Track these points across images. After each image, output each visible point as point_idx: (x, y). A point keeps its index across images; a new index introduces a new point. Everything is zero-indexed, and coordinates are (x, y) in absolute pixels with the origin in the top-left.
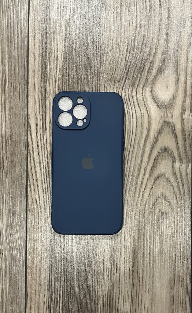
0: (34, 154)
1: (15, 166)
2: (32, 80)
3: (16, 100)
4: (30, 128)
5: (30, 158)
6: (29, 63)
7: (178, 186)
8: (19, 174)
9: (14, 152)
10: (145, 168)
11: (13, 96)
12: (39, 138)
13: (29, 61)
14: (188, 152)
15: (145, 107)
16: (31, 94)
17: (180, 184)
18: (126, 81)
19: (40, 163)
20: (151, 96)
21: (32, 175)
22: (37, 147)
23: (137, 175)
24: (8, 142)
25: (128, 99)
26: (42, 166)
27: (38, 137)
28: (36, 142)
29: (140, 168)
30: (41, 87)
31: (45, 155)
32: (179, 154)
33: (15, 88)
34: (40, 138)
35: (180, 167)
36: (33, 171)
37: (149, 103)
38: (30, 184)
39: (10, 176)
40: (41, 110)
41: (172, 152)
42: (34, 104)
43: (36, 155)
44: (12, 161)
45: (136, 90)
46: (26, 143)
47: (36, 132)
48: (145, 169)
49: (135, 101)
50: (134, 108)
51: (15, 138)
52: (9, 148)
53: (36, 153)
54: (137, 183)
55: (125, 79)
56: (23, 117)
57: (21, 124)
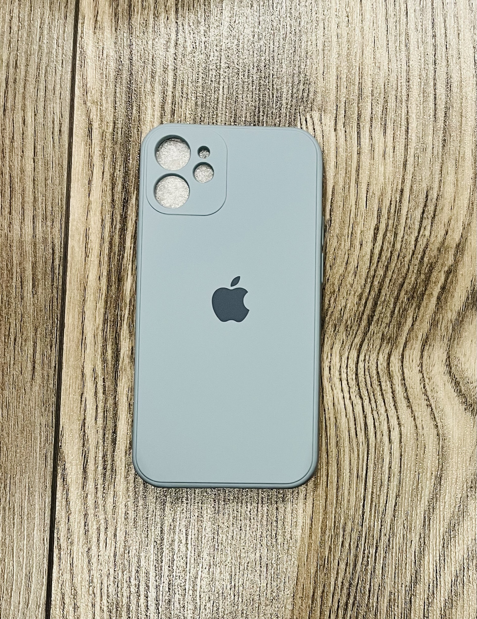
2: (76, 316)
3: (21, 377)
4: (64, 469)
6: (68, 265)
11: (12, 366)
13: (69, 258)
15: (429, 409)
16: (72, 359)
18: (372, 327)
20: (447, 376)
25: (375, 383)
27: (89, 496)
30: (105, 340)
33: (19, 340)
37: (441, 394)
40: (100, 410)
42: (79, 391)
45: (403, 355)
47: (80, 481)
49: (399, 389)
50: (394, 411)
55: (368, 320)
56: (40, 432)
57: (33, 456)
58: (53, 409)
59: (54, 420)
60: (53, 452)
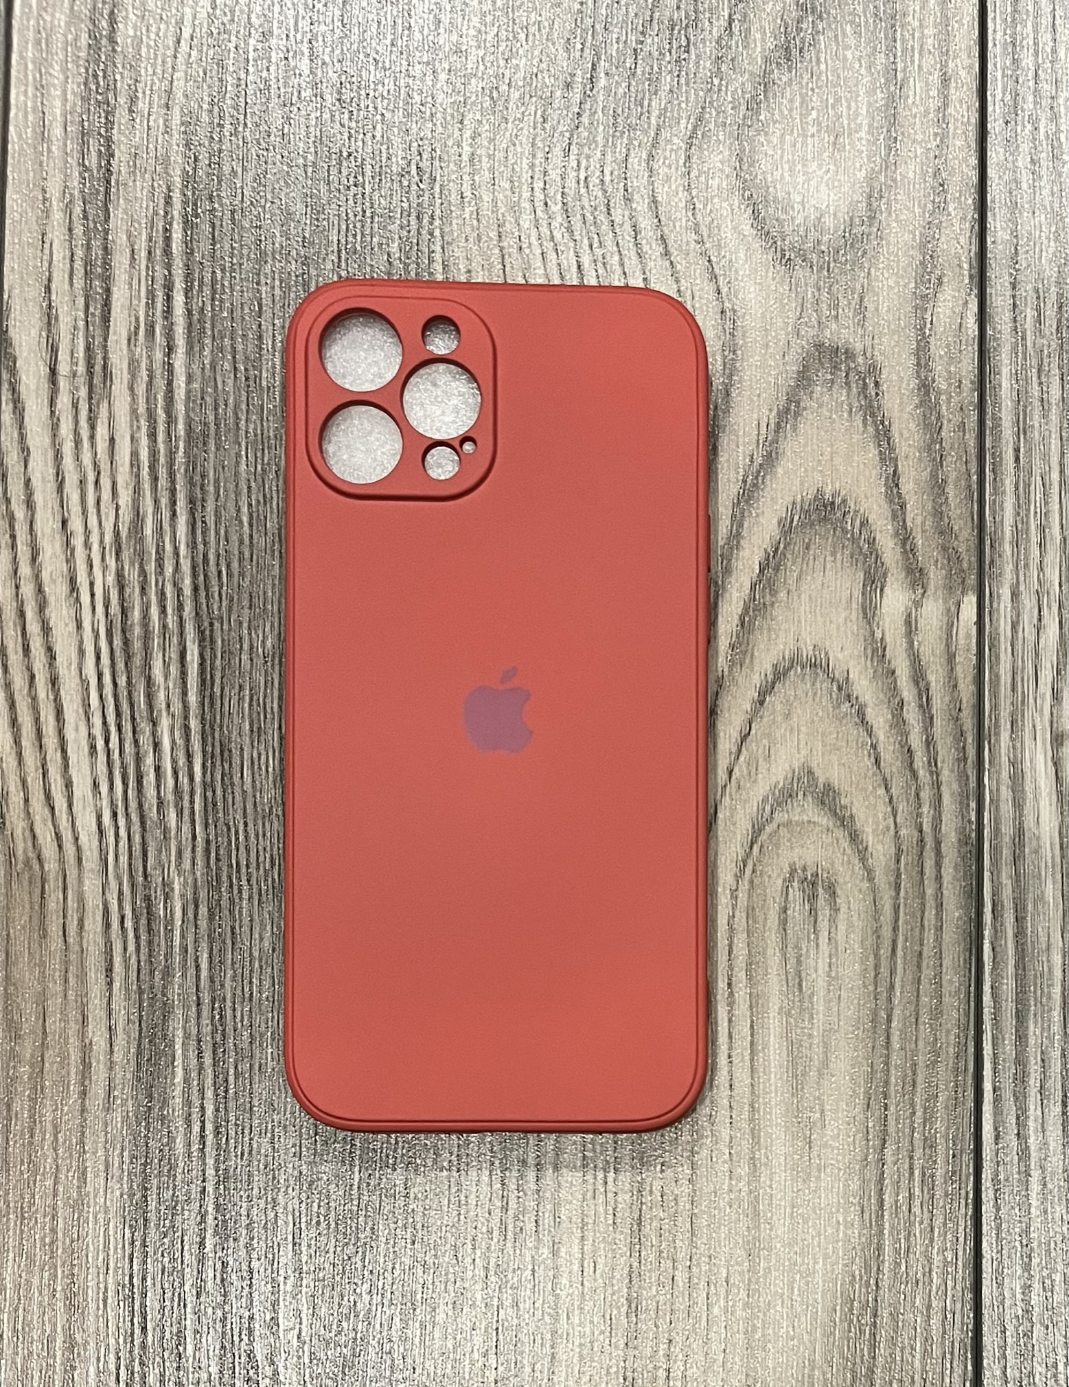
0: (38, 526)
7: (899, 722)
12: (66, 429)
14: (956, 528)
17: (912, 715)
19: (73, 581)
21: (26, 650)
22: (52, 486)
26: (85, 598)
28: (50, 454)
31: (102, 535)
32: (905, 539)
34: (71, 427)
35: (909, 615)
36: (33, 627)
41: (862, 524)
43: (48, 531)
53: (46, 523)
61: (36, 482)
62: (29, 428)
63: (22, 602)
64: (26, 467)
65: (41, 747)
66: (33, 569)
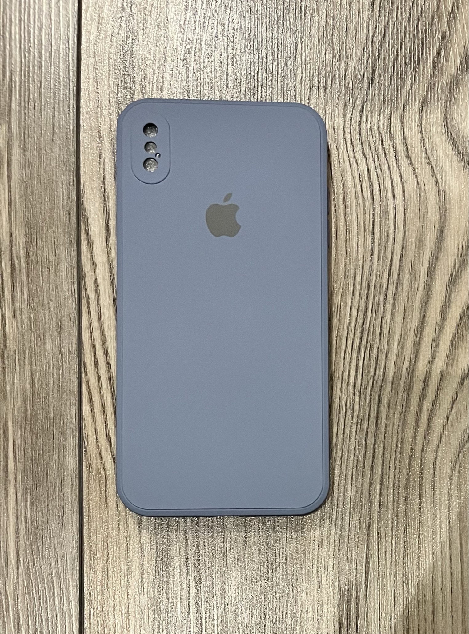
0: (101, 302)
1: (41, 338)
3: (42, 139)
4: (87, 224)
5: (89, 312)
8: (55, 362)
9: (38, 297)
10: (433, 341)
12: (114, 253)
15: (430, 167)
21: (96, 364)
22: (108, 282)
23: (410, 361)
24: (20, 265)
28: (107, 266)
29: (419, 343)
33: (38, 105)
36: (100, 353)
38: (90, 392)
39: (28, 367)
42: (97, 153)
43: (106, 304)
44: (33, 324)
46: (75, 270)
47: (104, 236)
48: (434, 344)
51: (40, 252)
52: (21, 283)
53: (105, 300)
54: (410, 385)
56: (63, 190)
57: (57, 212)
58: (74, 168)
59: (75, 179)
60: (75, 209)
61: (100, 280)
62: (95, 253)
63: (94, 340)
64: (95, 272)
65: (104, 412)
66: (99, 324)
